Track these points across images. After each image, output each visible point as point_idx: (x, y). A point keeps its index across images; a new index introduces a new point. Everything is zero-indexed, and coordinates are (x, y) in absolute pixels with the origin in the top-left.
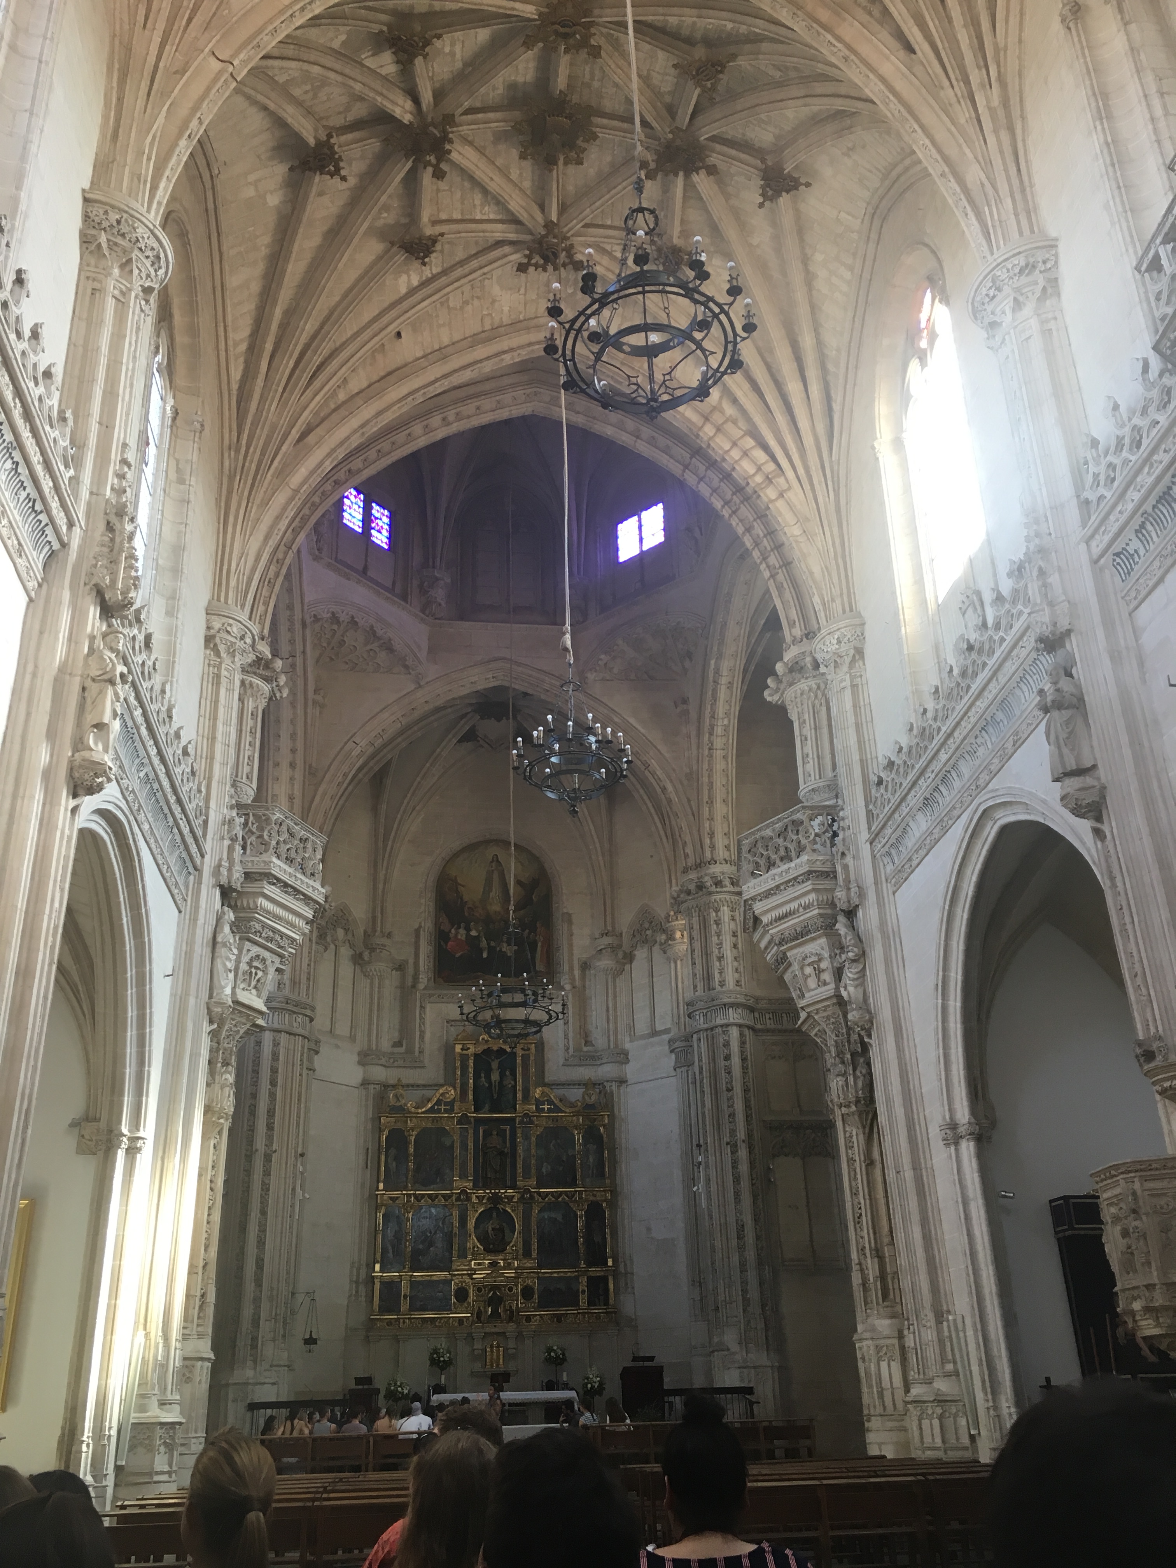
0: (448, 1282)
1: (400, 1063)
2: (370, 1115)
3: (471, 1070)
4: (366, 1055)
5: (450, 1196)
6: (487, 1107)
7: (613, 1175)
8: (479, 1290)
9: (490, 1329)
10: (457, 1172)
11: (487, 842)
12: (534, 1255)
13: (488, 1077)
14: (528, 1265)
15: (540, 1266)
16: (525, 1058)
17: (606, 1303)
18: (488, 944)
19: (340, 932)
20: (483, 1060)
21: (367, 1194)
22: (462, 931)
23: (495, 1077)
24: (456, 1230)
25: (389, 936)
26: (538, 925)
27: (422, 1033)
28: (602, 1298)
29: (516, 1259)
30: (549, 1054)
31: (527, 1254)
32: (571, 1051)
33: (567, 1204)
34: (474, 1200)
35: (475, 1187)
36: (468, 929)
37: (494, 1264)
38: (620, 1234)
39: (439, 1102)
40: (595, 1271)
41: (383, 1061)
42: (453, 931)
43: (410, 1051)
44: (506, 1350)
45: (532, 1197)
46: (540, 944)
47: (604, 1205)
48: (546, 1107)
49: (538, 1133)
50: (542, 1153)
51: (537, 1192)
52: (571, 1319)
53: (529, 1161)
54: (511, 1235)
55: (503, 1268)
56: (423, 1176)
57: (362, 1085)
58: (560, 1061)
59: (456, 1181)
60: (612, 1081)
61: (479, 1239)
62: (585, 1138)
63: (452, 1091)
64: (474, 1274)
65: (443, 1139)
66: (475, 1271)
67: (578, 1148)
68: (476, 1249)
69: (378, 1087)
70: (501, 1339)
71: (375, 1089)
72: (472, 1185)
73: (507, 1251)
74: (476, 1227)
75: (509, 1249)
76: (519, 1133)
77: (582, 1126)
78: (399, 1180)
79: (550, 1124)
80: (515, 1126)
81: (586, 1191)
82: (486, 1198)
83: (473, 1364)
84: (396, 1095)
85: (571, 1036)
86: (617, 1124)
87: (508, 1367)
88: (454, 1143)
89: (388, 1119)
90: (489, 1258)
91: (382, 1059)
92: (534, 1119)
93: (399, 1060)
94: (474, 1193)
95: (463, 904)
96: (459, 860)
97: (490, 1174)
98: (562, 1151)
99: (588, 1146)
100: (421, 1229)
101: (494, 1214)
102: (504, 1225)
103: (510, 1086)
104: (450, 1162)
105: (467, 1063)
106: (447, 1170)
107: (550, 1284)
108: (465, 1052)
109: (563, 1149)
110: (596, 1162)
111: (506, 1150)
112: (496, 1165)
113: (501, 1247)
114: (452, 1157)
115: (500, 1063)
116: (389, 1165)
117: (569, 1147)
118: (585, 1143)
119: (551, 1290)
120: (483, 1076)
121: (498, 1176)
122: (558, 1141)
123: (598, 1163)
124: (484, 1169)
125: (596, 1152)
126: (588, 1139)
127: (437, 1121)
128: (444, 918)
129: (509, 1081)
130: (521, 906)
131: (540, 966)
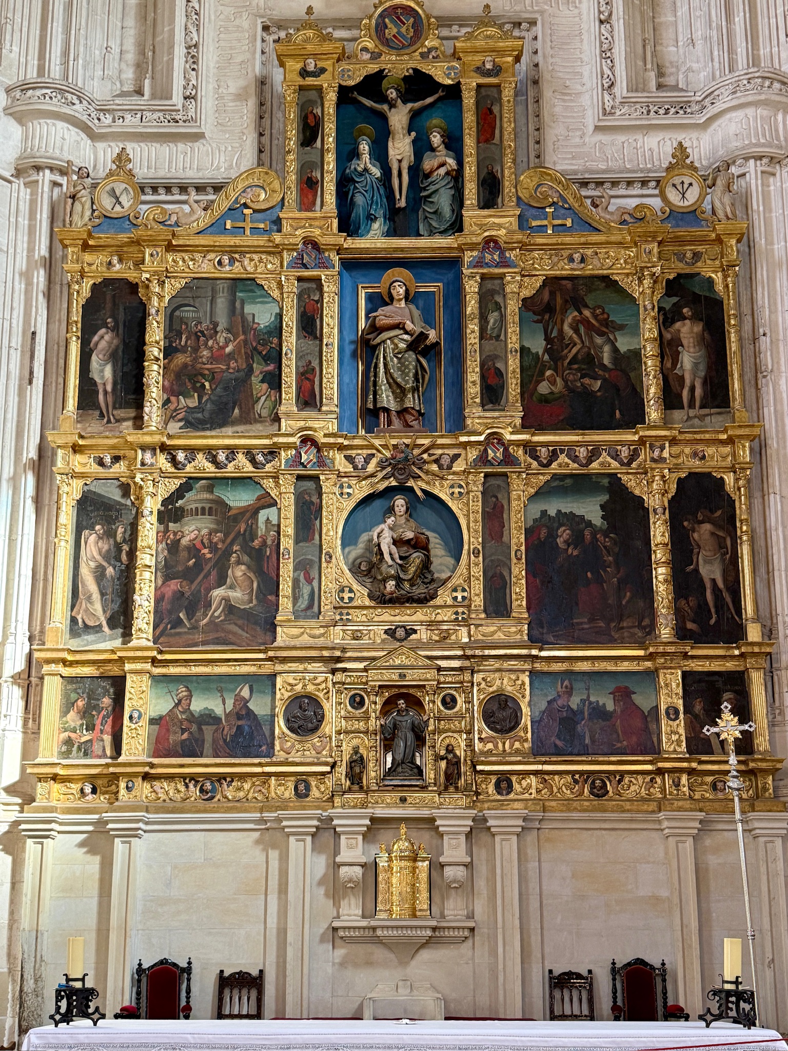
0: (263, 682)
3: (330, 127)
4: (25, 87)
5: (272, 453)
6: (377, 226)
8: (357, 702)
14: (500, 636)
24: (287, 544)
27: (192, 49)
29: (466, 623)
32: (621, 89)
33: (614, 477)
34: (341, 465)
35: (345, 429)
39: (236, 210)
41: (78, 111)
43: (159, 99)
44: (437, 867)
45: (508, 459)
47: (729, 479)
48: (549, 223)
49: (526, 293)
50: (538, 345)
51: (526, 445)
52: (636, 788)
53: (499, 365)
54: (452, 561)
55: (429, 645)
56: (193, 402)
57: (19, 172)
58: (591, 118)
59: (288, 415)
60: (746, 159)
61: (355, 569)
62: (667, 307)
63: (276, 185)
64: (339, 660)
65: (248, 309)
66: (344, 650)
67: (649, 329)
68: (346, 595)
69: (63, 180)
70: (424, 838)
71: (55, 184)
72: (333, 427)
73: (438, 601)
74: (348, 540)
75: (444, 597)
76: (471, 287)
77: (657, 270)
78: (120, 413)
79: (565, 269)
80: (459, 277)
81: (673, 441)
82: (374, 462)
83: (337, 905)
84: (113, 193)
85: (619, 51)
86: (762, 273)
87: (443, 916)
88: (280, 316)
89: (88, 257)
90: (386, 617)
91: (78, 107)
92: (512, 255)
93: (128, 117)
94: (341, 448)
97: (387, 399)
98: (599, 340)
99: (678, 325)
100: (185, 541)
101: (400, 503)
102: (430, 534)
103: (442, 171)
104: (271, 367)
105: (318, 111)
106: (259, 387)
107: (569, 692)
108: (310, 81)
109: (601, 334)
110: (702, 368)
111: (432, 335)
112: (404, 374)
113: (420, 590)
114: (277, 357)
115: (415, 116)
116: (95, 375)
117: (621, 328)
118: (667, 318)
119: (574, 707)
120: (365, 147)
121: (409, 403)
122: (587, 313)
123: (709, 368)
124: (369, 385)
125: (701, 341)
126: (677, 308)
127: (232, 261)
129: (440, 159)
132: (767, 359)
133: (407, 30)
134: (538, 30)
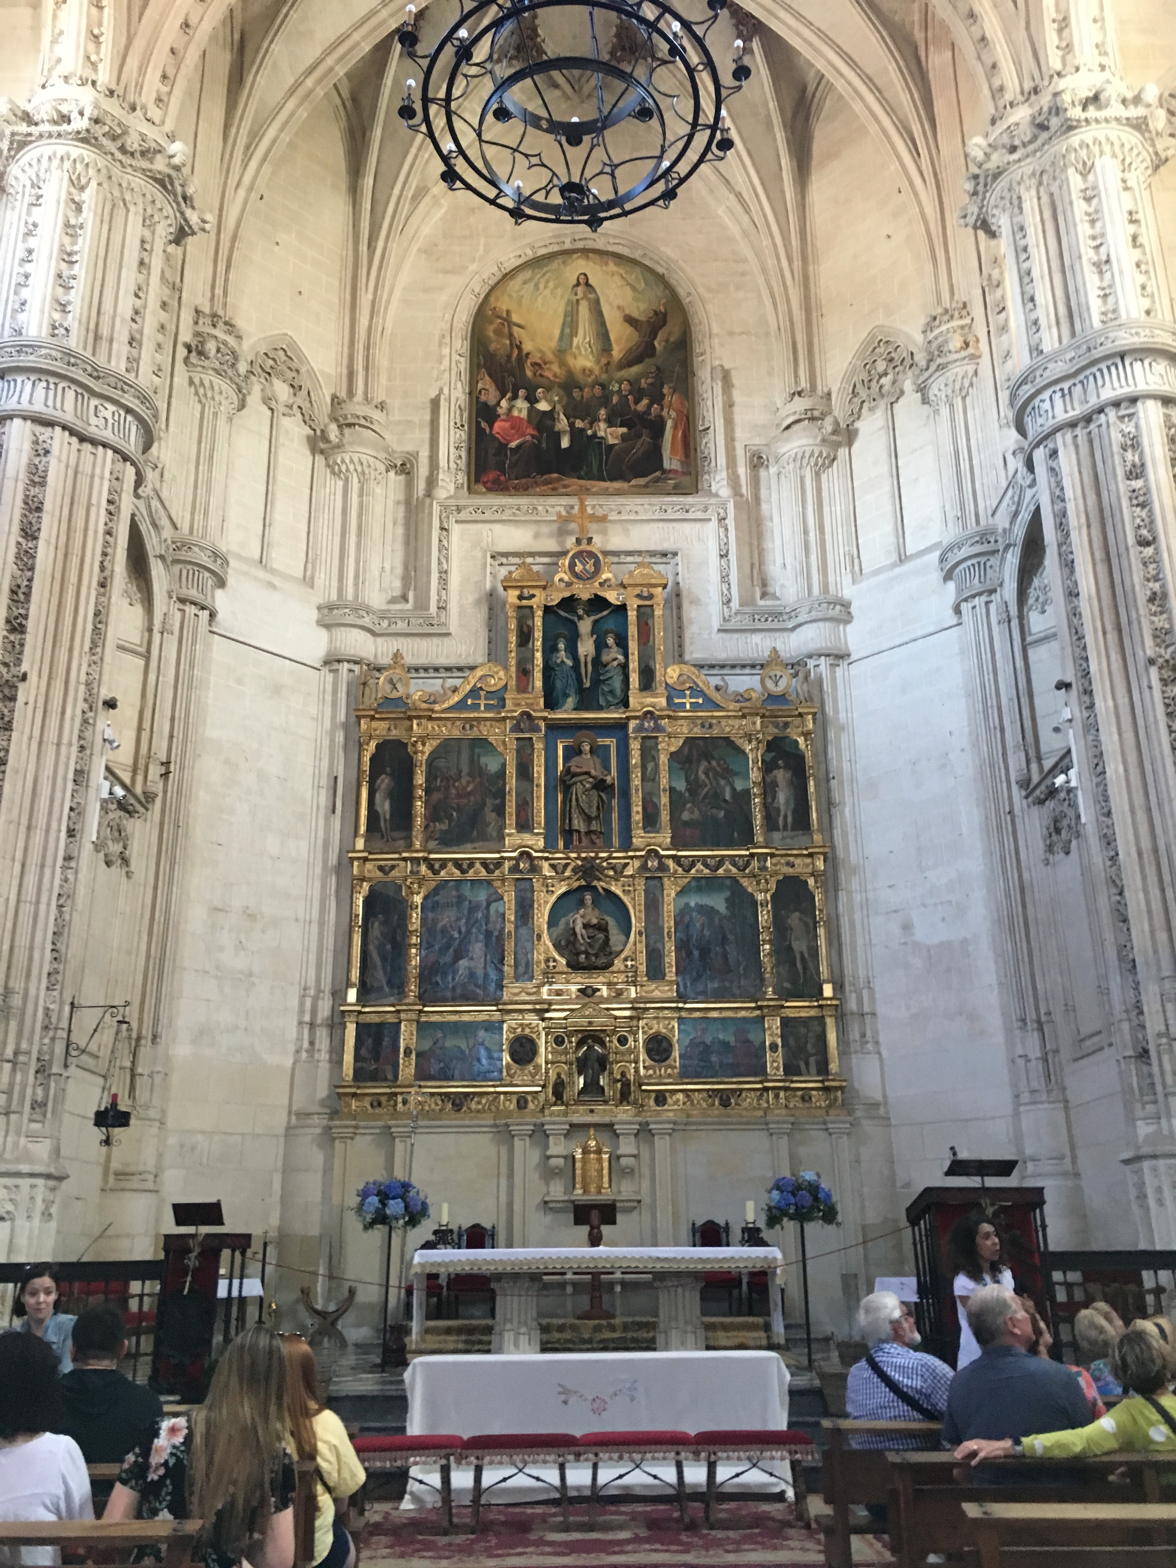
0: (494, 1027)
1: (401, 626)
2: (342, 716)
3: (538, 634)
4: (331, 607)
5: (499, 863)
6: (571, 702)
7: (828, 827)
8: (559, 1041)
9: (580, 1115)
10: (511, 820)
11: (567, 253)
12: (671, 974)
14: (657, 994)
15: (682, 997)
16: (645, 614)
17: (823, 1068)
18: (572, 425)
21: (333, 859)
23: (586, 648)
24: (510, 927)
25: (380, 405)
26: (666, 390)
27: (444, 575)
28: (812, 1060)
29: (634, 983)
30: (689, 612)
31: (655, 972)
32: (735, 604)
33: (734, 879)
34: (547, 871)
35: (550, 846)
36: (532, 399)
37: (587, 992)
38: (846, 938)
39: (474, 692)
40: (798, 1008)
41: (367, 621)
42: (504, 403)
43: (421, 607)
44: (615, 1158)
45: (663, 867)
46: (669, 424)
47: (811, 882)
48: (688, 702)
49: (673, 749)
50: (681, 785)
51: (673, 857)
52: (749, 1100)
53: (655, 800)
54: (622, 938)
55: (608, 1000)
56: (444, 827)
57: (326, 663)
58: (716, 624)
59: (510, 835)
60: (820, 656)
61: (557, 946)
62: (768, 759)
63: (502, 674)
64: (547, 1011)
65: (483, 760)
66: (550, 1004)
67: (755, 775)
68: (552, 964)
69: (356, 668)
70: (605, 1137)
71: (350, 671)
72: (541, 844)
73: (614, 968)
74: (552, 923)
75: (618, 964)
76: (635, 747)
77: (760, 736)
78: (396, 834)
79: (698, 732)
80: (626, 737)
81: (772, 855)
82: (570, 868)
83: (548, 1185)
84: (391, 681)
85: (734, 577)
86: (831, 735)
87: (620, 1192)
88: (504, 765)
89: (374, 724)
90: (579, 979)
91: (367, 619)
92: (664, 722)
93: (399, 623)
94: (547, 859)
95: (523, 358)
96: (515, 284)
97: (578, 823)
98: (722, 782)
99: (775, 772)
100: (440, 925)
101: (588, 897)
102: (608, 919)
103: (615, 663)
104: (498, 801)
105: (530, 623)
106: (491, 817)
107: (704, 1031)
108: (525, 602)
109: (724, 778)
110: (792, 802)
111: (609, 779)
112: (590, 807)
113: (602, 960)
114: (501, 794)
115: (595, 623)
116: (378, 808)
117: (737, 774)
118: (768, 767)
119: (708, 1043)
120: (561, 646)
121: (593, 828)
122: (714, 763)
123: (796, 805)
124: (567, 814)
125: (791, 783)
126: (774, 760)
127: (472, 727)
128: (486, 383)
129: (613, 655)
130: (630, 361)
131: (670, 461)
132: (836, 796)
133: (590, 567)
134: (679, 558)
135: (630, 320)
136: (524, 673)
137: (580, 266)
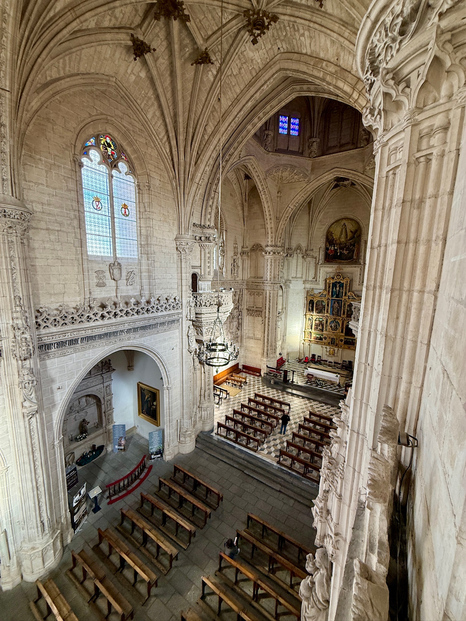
1: (314, 283)
2: (306, 296)
3: (331, 287)
4: (305, 281)
6: (335, 296)
8: (329, 338)
9: (331, 347)
10: (326, 311)
11: (342, 219)
12: (344, 333)
13: (336, 288)
14: (342, 335)
15: (345, 336)
16: (346, 285)
18: (340, 251)
19: (298, 251)
20: (334, 285)
21: (304, 313)
22: (333, 248)
23: (338, 289)
25: (312, 250)
26: (356, 244)
27: (319, 276)
29: (339, 333)
30: (354, 283)
32: (361, 282)
36: (334, 247)
39: (322, 294)
42: (330, 247)
43: (316, 281)
45: (345, 320)
46: (355, 250)
48: (351, 298)
49: (348, 304)
50: (349, 309)
51: (346, 318)
53: (345, 311)
57: (304, 289)
59: (325, 313)
63: (326, 292)
65: (323, 303)
69: (308, 289)
79: (352, 302)
84: (312, 291)
88: (325, 304)
91: (309, 282)
92: (347, 300)
95: (334, 239)
96: (333, 226)
97: (334, 313)
100: (316, 323)
101: (335, 322)
102: (337, 325)
105: (330, 285)
108: (329, 282)
111: (339, 307)
112: (336, 311)
113: (336, 329)
115: (339, 285)
116: (310, 307)
119: (348, 341)
120: (334, 288)
121: (336, 314)
124: (333, 311)
127: (321, 299)
128: (328, 244)
129: (341, 291)
130: (351, 239)
131: (355, 257)
133: (339, 277)
135: (351, 231)
136: (329, 292)
137: (344, 221)
